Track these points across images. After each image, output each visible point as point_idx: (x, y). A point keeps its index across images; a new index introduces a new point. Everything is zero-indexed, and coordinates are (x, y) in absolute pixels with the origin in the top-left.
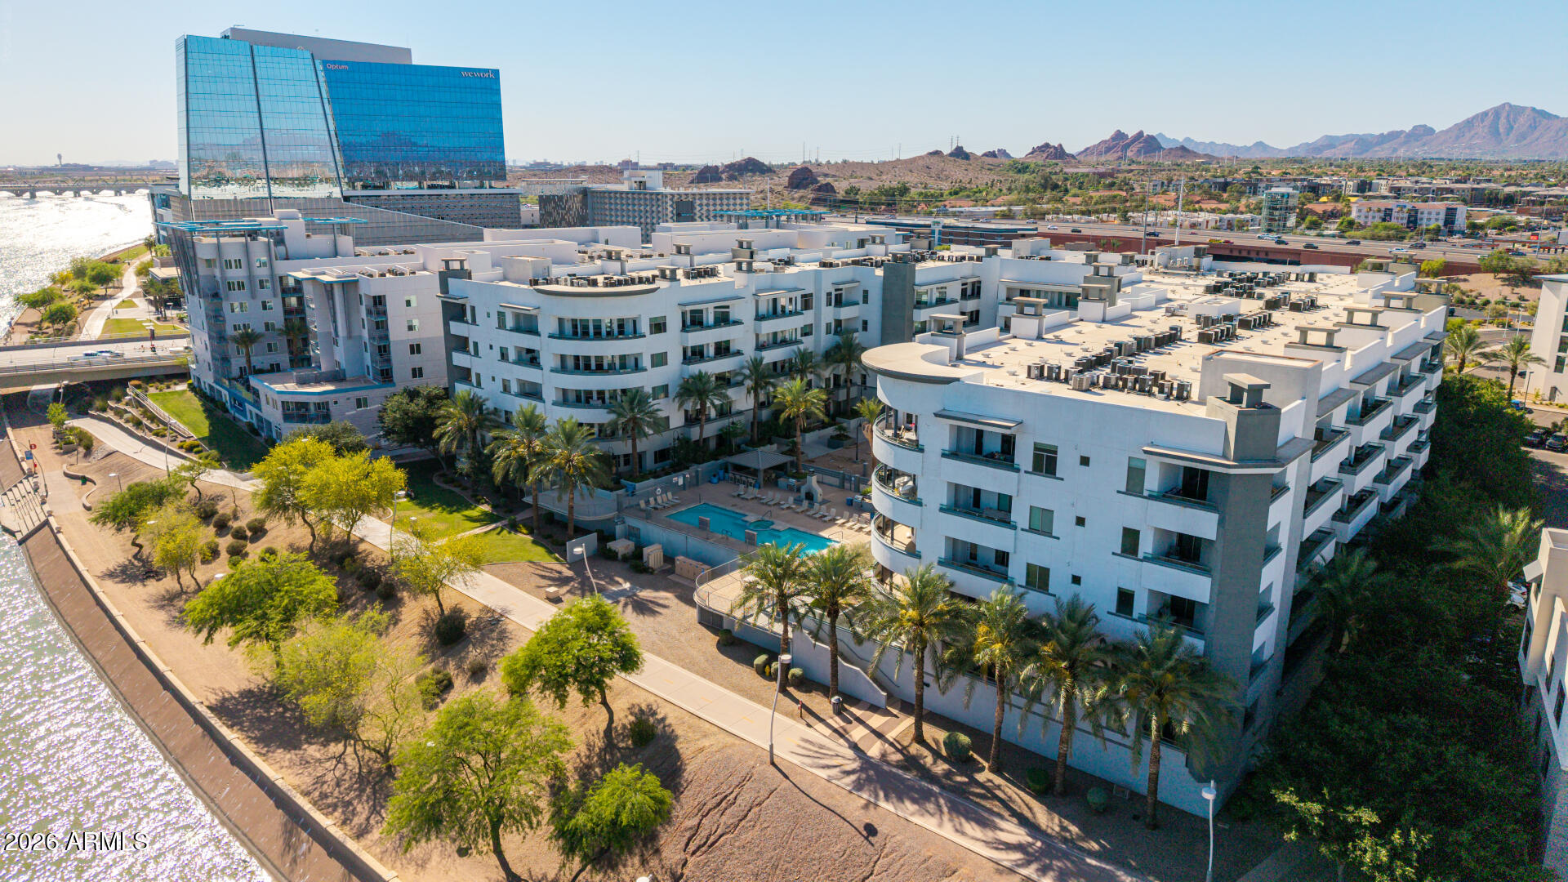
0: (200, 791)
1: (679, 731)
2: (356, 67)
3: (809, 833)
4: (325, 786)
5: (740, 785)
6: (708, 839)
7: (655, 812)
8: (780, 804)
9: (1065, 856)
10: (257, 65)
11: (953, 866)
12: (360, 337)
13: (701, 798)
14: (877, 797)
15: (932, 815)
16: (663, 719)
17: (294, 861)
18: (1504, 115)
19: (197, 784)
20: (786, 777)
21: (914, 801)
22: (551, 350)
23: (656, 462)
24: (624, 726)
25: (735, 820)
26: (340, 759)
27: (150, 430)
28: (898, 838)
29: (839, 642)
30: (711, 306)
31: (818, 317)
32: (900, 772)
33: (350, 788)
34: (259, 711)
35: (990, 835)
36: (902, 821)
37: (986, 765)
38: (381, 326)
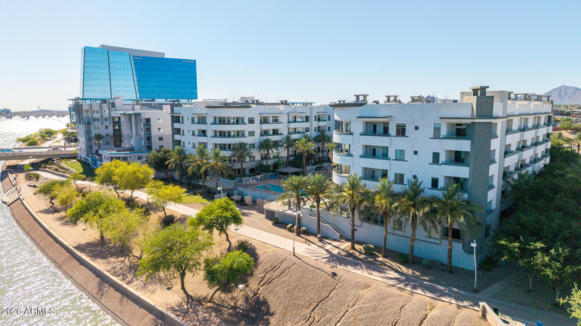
0: (67, 275)
1: (257, 247)
2: (145, 58)
3: (309, 276)
4: (116, 270)
5: (281, 262)
6: (268, 281)
7: (247, 265)
8: (297, 267)
9: (414, 281)
10: (110, 57)
11: (369, 284)
12: (141, 135)
13: (266, 267)
14: (336, 264)
15: (359, 270)
16: (251, 244)
17: (102, 294)
18: (563, 90)
19: (66, 273)
20: (300, 259)
21: (352, 266)
22: (211, 129)
23: (250, 173)
24: (235, 247)
25: (279, 274)
26: (122, 262)
27: (61, 171)
28: (346, 276)
29: (321, 218)
30: (271, 115)
31: (311, 124)
32: (346, 258)
33: (126, 270)
34: (93, 248)
35: (383, 275)
36: (347, 271)
37: (381, 256)
38: (148, 130)
